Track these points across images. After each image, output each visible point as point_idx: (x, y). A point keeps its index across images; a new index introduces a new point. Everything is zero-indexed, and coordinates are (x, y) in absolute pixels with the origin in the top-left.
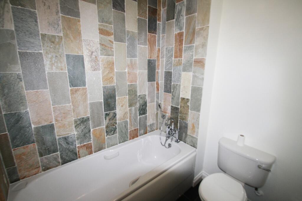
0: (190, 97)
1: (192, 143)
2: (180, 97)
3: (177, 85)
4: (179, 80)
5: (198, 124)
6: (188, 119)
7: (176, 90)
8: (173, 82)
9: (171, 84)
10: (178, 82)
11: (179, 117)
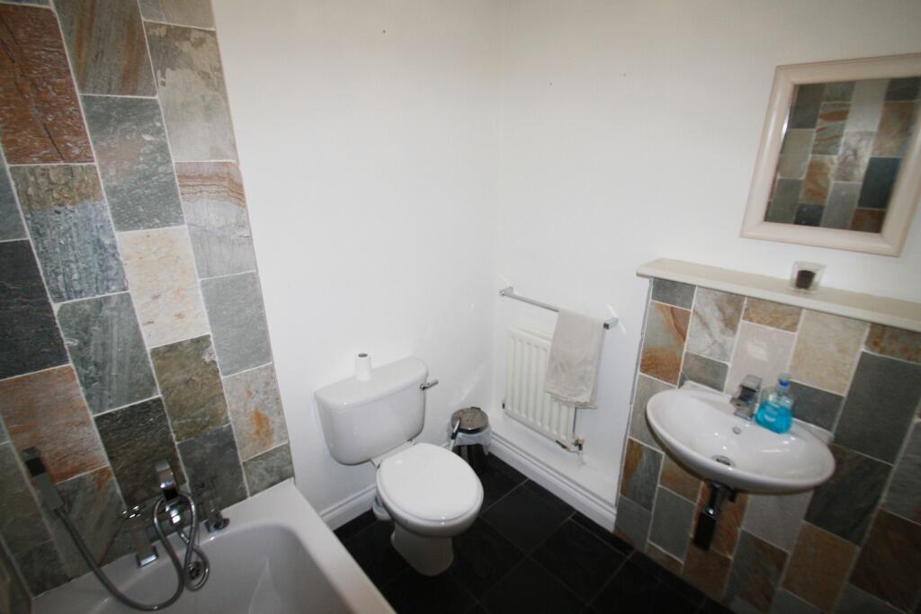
0: (208, 326)
1: (271, 476)
2: (149, 347)
3: (100, 304)
4: (111, 274)
5: (278, 400)
6: (224, 412)
7: (105, 331)
8: (60, 298)
9: (52, 312)
10: (108, 289)
11: (174, 436)
